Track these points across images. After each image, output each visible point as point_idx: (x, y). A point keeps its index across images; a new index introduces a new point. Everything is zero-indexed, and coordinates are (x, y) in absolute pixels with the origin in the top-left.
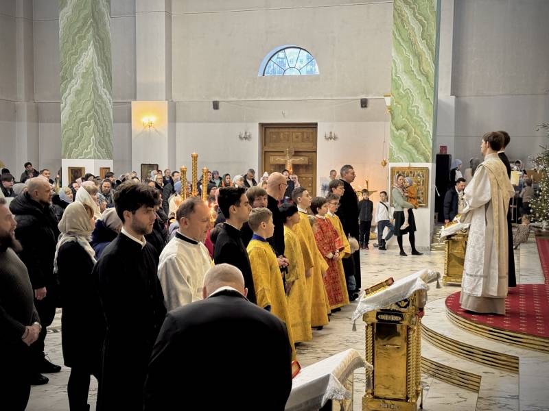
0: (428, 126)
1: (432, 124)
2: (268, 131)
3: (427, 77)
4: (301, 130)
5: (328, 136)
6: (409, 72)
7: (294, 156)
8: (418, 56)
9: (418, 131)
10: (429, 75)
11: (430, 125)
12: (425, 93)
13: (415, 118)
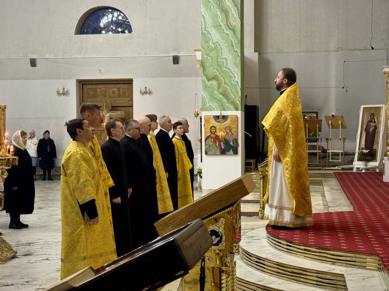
0: (236, 77)
1: (240, 75)
2: (86, 87)
3: (234, 31)
4: (118, 86)
5: (144, 90)
6: (217, 26)
7: (111, 110)
8: (225, 12)
9: (227, 81)
10: (236, 29)
11: (238, 75)
12: (233, 46)
13: (224, 69)
